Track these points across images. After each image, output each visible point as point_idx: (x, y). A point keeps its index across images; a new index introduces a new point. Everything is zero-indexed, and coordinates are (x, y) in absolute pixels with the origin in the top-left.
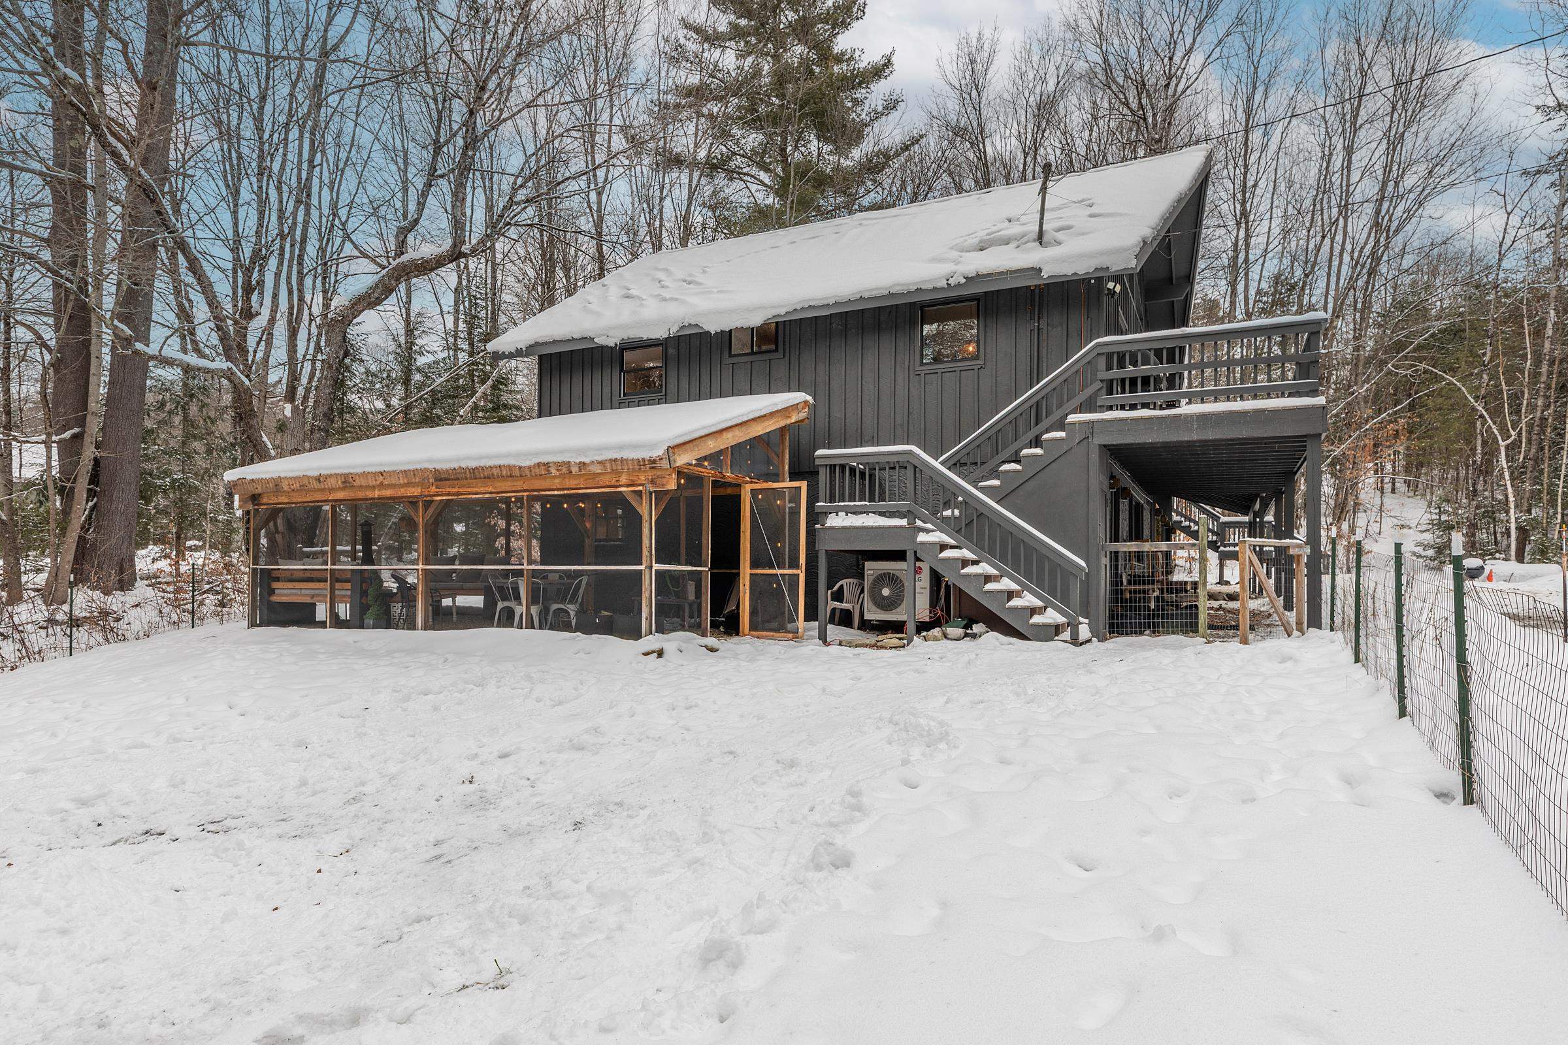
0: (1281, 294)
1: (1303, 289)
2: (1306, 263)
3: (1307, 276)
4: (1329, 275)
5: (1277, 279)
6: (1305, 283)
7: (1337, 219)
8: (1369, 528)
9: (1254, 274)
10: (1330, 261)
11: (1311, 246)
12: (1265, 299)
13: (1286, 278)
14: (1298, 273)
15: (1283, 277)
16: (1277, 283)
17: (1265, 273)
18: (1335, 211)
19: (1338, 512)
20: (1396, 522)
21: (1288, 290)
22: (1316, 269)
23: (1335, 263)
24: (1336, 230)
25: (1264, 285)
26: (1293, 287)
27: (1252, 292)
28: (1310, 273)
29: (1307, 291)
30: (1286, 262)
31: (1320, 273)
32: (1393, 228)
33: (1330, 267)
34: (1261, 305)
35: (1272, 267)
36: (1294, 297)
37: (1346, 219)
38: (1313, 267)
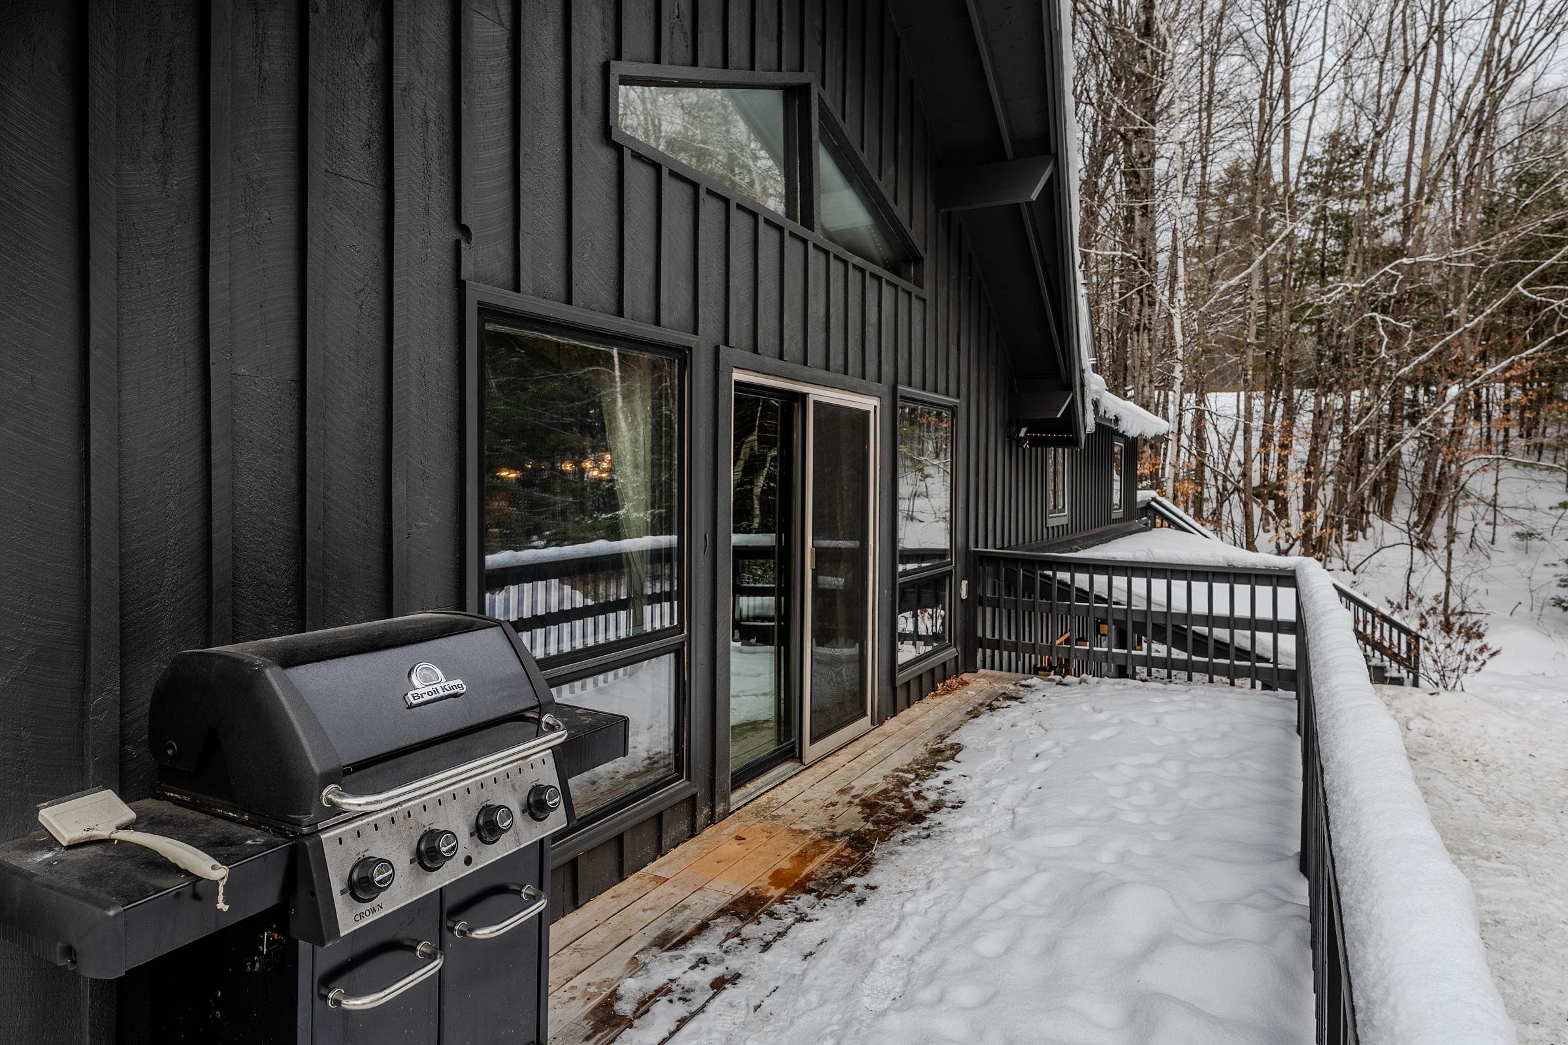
0: (1340, 162)
1: (1372, 156)
2: (1378, 114)
3: (1379, 134)
4: (1412, 133)
5: (1334, 139)
6: (1375, 146)
7: (1425, 47)
8: (1477, 533)
9: (1298, 135)
10: (1415, 110)
11: (1386, 89)
12: (1316, 170)
13: (1348, 139)
14: (1366, 131)
15: (1343, 138)
16: (1334, 147)
17: (1316, 131)
18: (1422, 30)
19: (1427, 506)
20: (1519, 529)
21: (1351, 156)
22: (1394, 122)
23: (1423, 115)
24: (1424, 64)
25: (1316, 150)
26: (1358, 152)
27: (1295, 158)
28: (1384, 130)
29: (1379, 159)
30: (1348, 116)
31: (1400, 130)
32: (1515, 61)
33: (1414, 120)
34: (1310, 179)
35: (1326, 122)
36: (1359, 167)
37: (1440, 44)
38: (1388, 121)
